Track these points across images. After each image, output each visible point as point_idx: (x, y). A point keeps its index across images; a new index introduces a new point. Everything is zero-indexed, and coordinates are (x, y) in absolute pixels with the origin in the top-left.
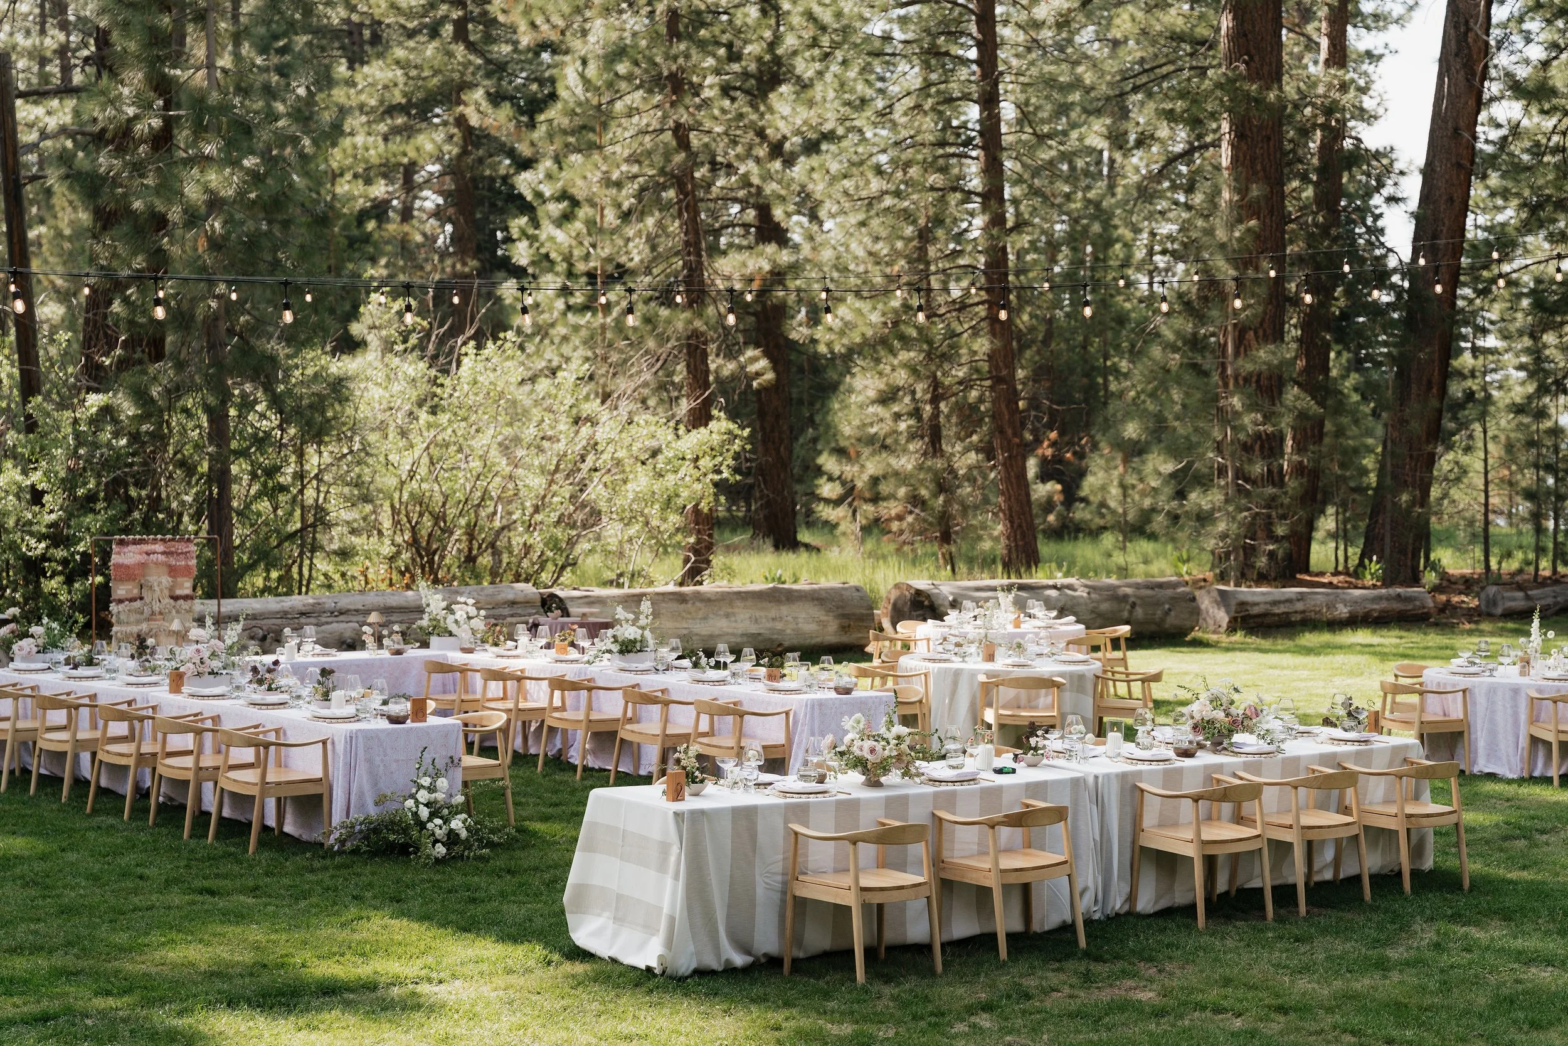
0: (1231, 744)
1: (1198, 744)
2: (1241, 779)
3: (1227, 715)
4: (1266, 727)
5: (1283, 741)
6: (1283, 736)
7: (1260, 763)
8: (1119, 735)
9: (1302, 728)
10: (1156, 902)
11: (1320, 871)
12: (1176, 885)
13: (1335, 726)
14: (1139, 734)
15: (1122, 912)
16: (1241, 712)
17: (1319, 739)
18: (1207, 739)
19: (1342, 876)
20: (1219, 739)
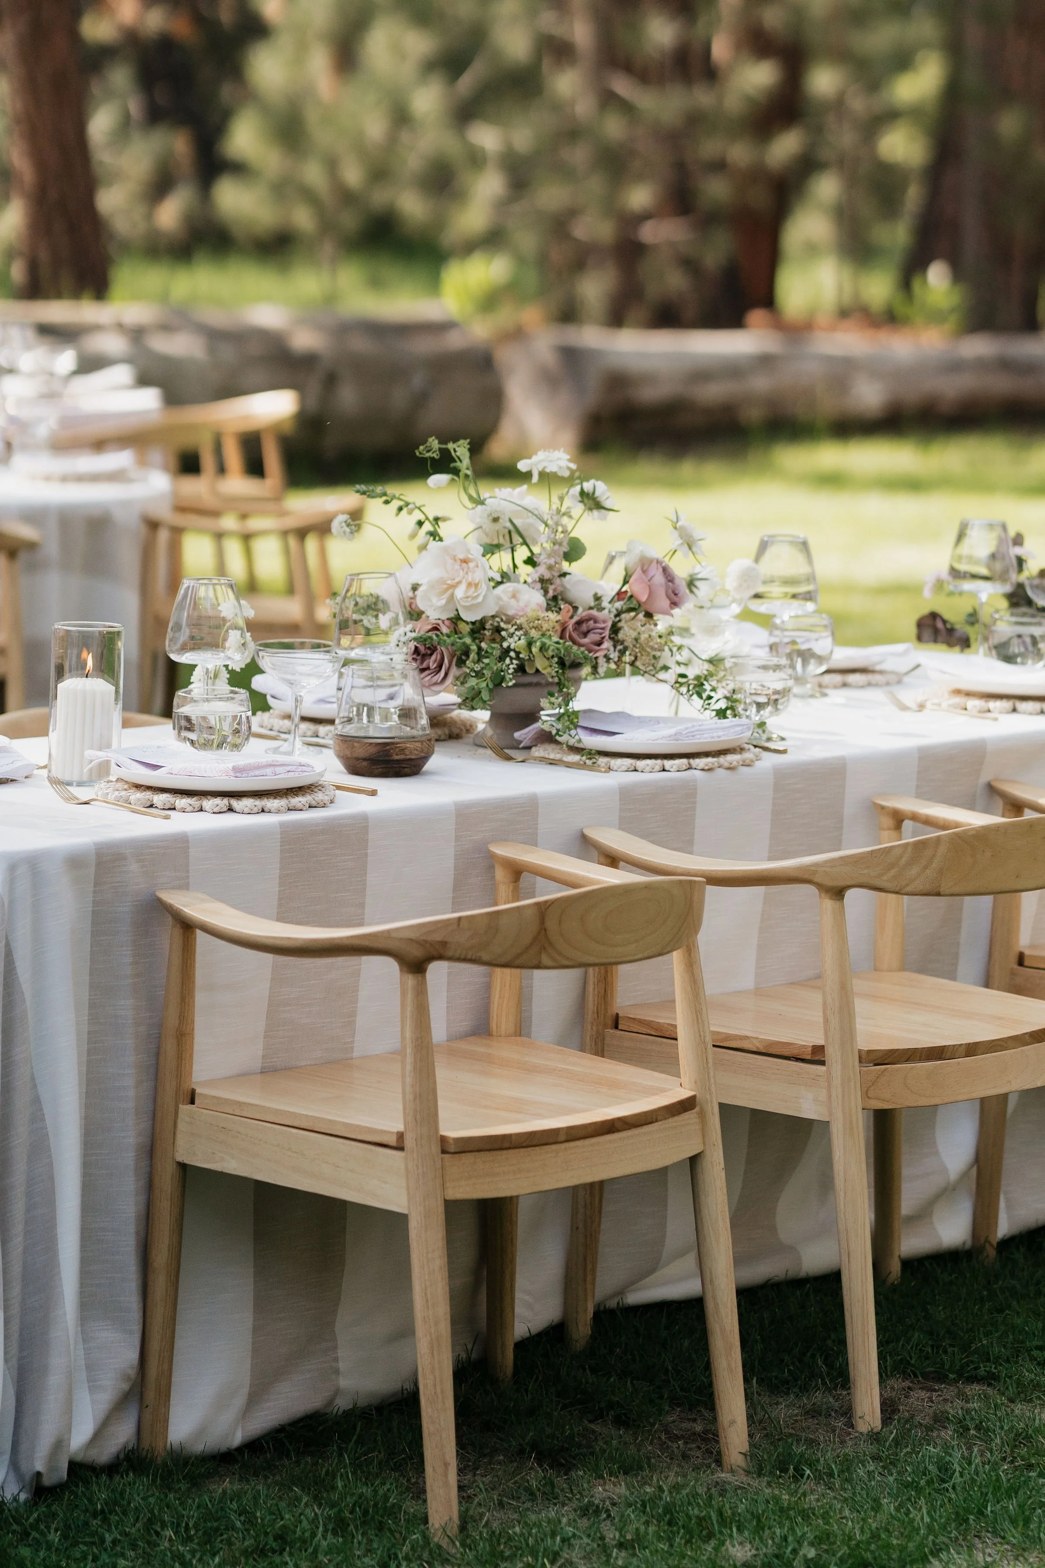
0: (571, 719)
1: (437, 720)
2: (612, 860)
3: (554, 602)
4: (708, 647)
5: (775, 701)
6: (775, 681)
7: (689, 792)
8: (101, 687)
9: (844, 656)
10: (254, 1399)
11: (923, 1214)
12: (344, 1317)
13: (965, 643)
14: (197, 685)
15: (105, 1454)
16: (610, 586)
17: (909, 696)
18: (471, 701)
19: (1004, 1228)
20: (522, 699)
